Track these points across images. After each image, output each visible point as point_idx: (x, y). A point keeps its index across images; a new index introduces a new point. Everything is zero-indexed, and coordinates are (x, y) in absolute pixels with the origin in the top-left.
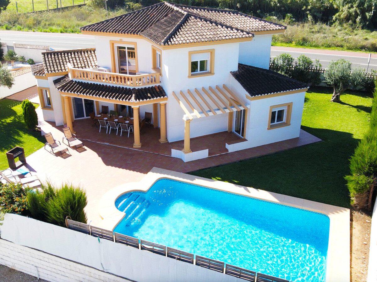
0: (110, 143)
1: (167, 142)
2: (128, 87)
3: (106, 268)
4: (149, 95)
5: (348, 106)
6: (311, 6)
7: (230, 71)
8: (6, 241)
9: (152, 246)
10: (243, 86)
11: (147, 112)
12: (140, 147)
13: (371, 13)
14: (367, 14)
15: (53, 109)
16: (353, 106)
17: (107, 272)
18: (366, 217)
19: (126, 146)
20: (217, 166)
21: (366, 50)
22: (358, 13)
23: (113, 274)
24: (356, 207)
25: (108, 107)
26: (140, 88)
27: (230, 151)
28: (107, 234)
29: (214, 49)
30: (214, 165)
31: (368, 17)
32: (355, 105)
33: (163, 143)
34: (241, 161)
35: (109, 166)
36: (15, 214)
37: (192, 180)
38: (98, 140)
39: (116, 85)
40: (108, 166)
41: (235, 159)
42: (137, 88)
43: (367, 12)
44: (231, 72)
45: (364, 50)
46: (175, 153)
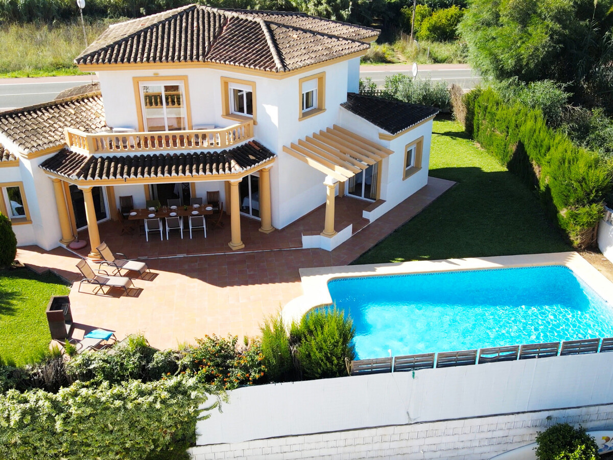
0: (188, 253)
1: (274, 229)
2: (206, 151)
3: (414, 417)
4: (252, 157)
5: (437, 135)
6: (259, 5)
7: (341, 103)
8: (210, 446)
9: (497, 352)
10: (372, 122)
11: (209, 191)
12: (243, 246)
13: (348, 11)
14: (343, 12)
15: (31, 221)
16: (443, 134)
17: (416, 423)
18: (597, 255)
19: (218, 251)
20: (376, 245)
21: (371, 61)
22: (330, 12)
23: (426, 422)
24: (581, 247)
25: (131, 196)
26: (231, 148)
27: (371, 221)
28: (422, 361)
29: (324, 72)
30: (372, 245)
31: (345, 17)
32: (443, 132)
33: (270, 233)
34: (396, 231)
35: (225, 286)
36: (244, 387)
37: (374, 270)
38: (161, 254)
39: (189, 152)
40: (225, 288)
41: (388, 230)
42: (227, 149)
43: (342, 10)
44: (341, 105)
45: (368, 62)
46: (309, 241)
